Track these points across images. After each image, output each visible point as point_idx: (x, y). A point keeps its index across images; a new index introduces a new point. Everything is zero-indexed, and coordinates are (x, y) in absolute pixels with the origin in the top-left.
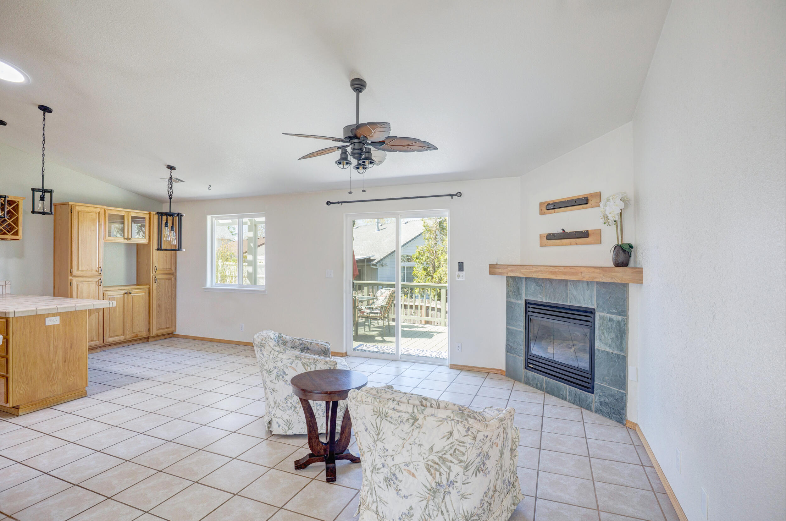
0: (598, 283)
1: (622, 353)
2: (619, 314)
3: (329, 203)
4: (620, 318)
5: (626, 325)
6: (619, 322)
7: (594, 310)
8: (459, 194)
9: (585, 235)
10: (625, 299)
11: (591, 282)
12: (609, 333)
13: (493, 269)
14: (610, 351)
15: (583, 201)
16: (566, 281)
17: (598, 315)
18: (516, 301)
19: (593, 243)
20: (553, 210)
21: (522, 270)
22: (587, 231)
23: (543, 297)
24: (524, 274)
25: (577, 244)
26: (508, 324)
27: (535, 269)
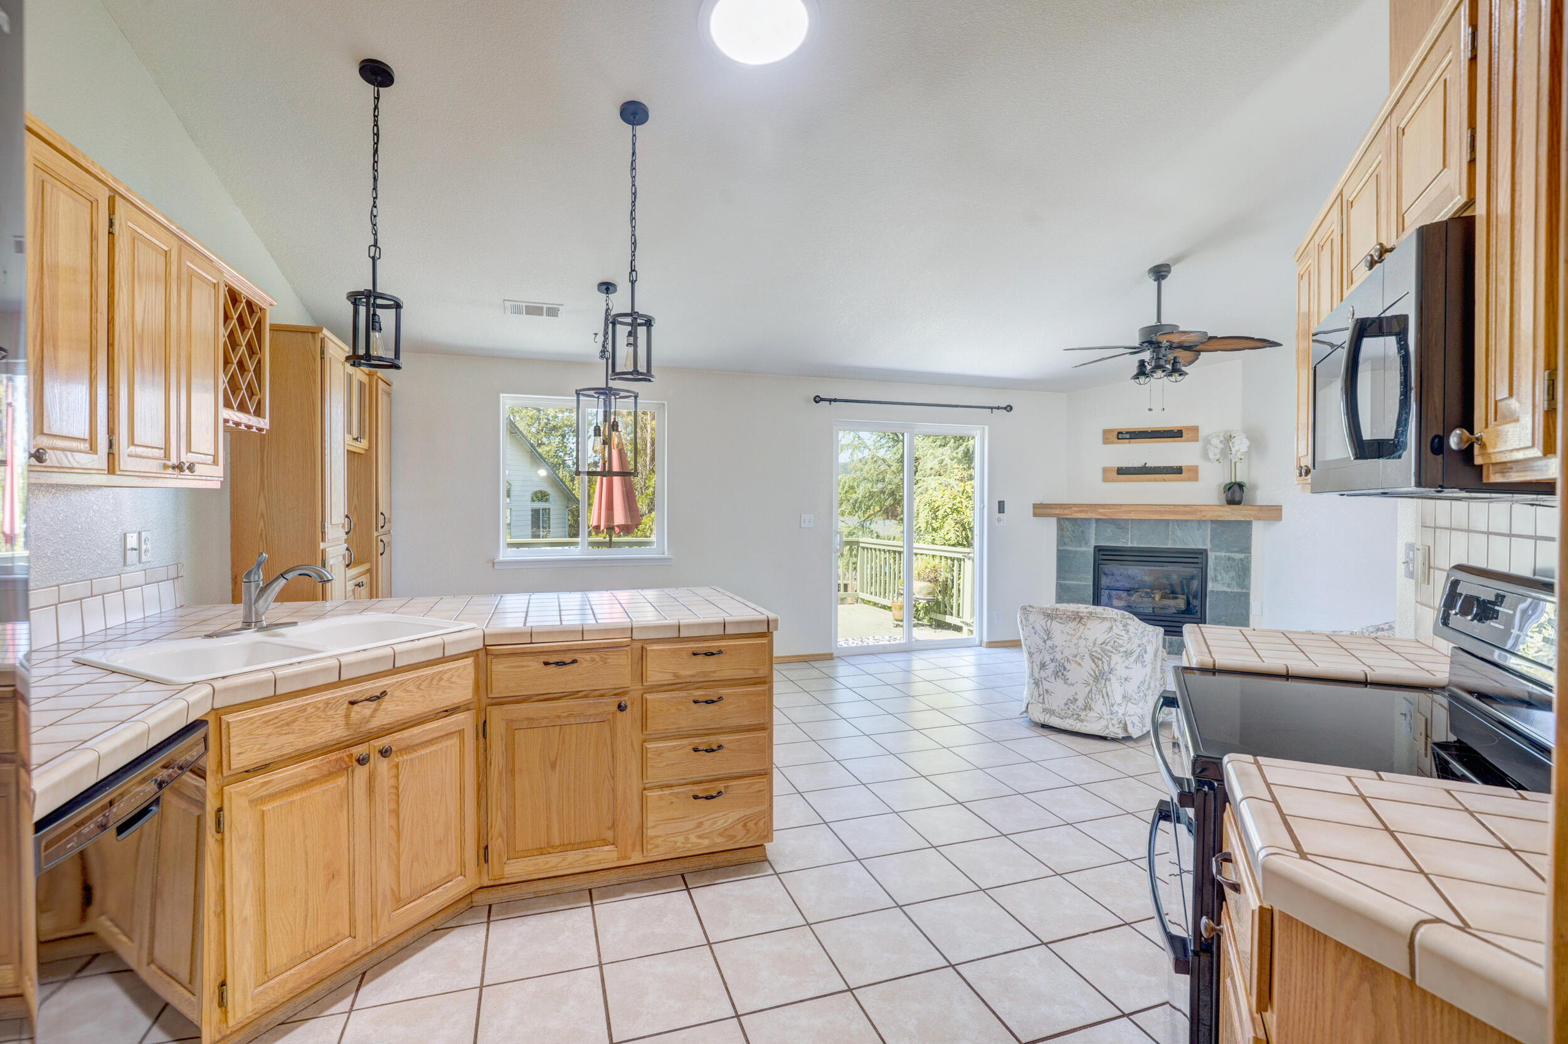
0: (1212, 521)
1: (1244, 591)
2: (1241, 552)
3: (818, 400)
4: (1242, 556)
5: (1249, 562)
6: (1241, 560)
7: (1206, 550)
8: (1009, 408)
9: (1178, 470)
10: (1248, 537)
11: (1204, 521)
12: (1227, 572)
13: (1041, 510)
14: (1230, 590)
15: (1175, 434)
16: (1168, 521)
17: (1211, 556)
18: (1078, 549)
19: (1189, 480)
20: (1127, 440)
21: (1099, 510)
22: (1181, 467)
23: (1128, 541)
24: (1105, 515)
25: (1164, 480)
26: (1059, 578)
27: (1124, 509)
